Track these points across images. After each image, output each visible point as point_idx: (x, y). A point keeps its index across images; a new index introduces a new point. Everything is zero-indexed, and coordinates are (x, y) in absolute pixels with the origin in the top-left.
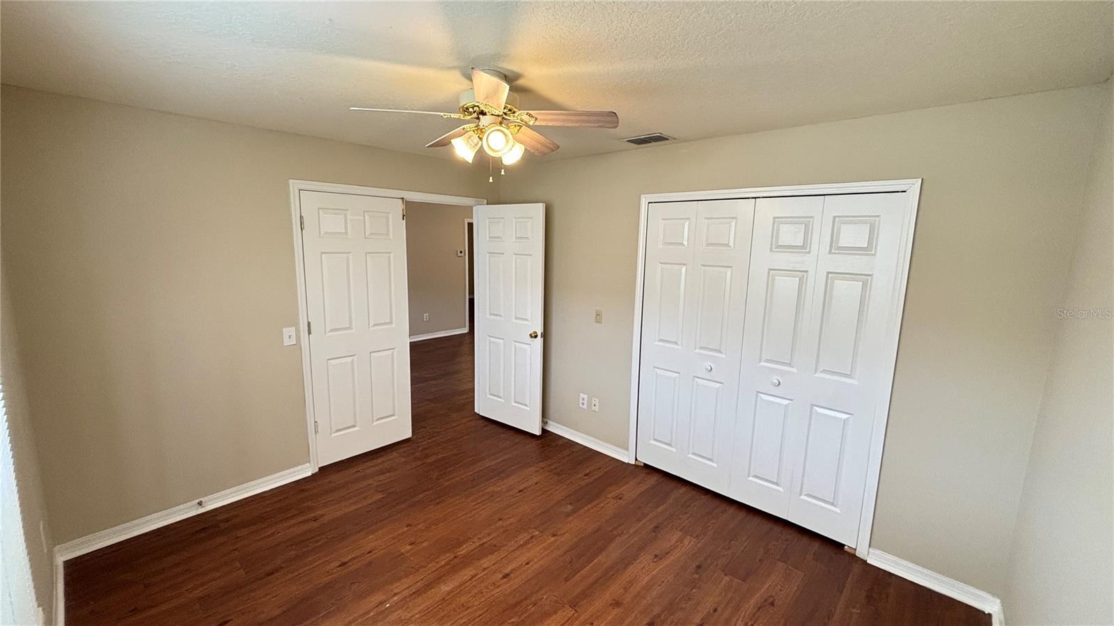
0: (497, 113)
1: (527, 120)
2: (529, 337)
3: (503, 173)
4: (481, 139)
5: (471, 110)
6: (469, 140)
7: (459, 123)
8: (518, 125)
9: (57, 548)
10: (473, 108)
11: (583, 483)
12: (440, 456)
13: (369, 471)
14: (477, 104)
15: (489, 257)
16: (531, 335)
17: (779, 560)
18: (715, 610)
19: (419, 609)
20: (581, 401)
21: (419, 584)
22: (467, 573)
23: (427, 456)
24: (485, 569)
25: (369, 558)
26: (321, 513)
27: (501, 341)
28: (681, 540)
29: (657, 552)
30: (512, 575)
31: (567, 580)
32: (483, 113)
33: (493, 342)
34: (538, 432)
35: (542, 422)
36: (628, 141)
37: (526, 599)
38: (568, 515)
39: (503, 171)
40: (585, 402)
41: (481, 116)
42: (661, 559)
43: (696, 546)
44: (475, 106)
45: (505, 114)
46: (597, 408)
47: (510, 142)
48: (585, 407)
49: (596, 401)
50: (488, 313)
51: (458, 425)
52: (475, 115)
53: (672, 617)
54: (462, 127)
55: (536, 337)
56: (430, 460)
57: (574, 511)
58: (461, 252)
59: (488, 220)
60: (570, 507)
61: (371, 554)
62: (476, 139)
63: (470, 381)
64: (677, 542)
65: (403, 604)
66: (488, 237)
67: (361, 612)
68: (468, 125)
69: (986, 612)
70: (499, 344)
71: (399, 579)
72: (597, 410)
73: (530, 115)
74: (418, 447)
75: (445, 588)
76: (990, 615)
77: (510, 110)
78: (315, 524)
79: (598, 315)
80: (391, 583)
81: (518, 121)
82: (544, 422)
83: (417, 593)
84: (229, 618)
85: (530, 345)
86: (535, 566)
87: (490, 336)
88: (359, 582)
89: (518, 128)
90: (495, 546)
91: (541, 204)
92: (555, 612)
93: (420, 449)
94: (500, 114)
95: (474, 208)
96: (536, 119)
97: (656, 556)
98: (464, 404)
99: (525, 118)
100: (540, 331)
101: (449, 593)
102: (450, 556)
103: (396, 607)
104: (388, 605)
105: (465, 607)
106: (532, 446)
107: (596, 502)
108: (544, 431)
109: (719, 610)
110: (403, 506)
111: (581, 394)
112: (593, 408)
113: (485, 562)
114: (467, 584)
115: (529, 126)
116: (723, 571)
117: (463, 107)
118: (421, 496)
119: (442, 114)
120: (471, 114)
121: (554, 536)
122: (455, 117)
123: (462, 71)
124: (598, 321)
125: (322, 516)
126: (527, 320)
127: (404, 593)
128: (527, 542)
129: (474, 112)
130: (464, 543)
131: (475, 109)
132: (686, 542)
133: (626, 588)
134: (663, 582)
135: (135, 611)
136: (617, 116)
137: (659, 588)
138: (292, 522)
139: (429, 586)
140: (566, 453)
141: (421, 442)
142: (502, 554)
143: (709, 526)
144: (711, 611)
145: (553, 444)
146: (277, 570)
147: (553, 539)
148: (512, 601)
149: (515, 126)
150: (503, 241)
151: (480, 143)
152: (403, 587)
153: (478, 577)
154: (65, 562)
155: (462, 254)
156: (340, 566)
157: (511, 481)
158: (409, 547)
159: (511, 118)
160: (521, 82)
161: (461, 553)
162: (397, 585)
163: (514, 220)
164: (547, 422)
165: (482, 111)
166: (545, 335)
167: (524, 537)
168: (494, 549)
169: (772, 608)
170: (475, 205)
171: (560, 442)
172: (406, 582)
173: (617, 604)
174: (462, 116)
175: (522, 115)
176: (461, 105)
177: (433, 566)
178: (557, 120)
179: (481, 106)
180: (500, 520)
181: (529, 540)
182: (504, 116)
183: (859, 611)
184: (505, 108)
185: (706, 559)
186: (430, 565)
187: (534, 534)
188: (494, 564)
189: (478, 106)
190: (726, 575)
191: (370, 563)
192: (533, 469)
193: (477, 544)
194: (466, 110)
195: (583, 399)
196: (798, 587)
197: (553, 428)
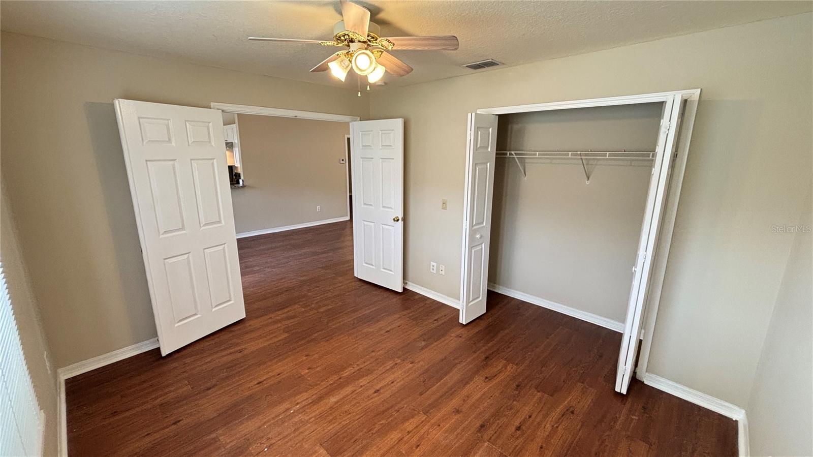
0: (363, 39)
1: (386, 46)
2: (393, 221)
3: (368, 89)
4: (351, 62)
5: (342, 38)
6: (342, 63)
7: (334, 50)
8: (380, 51)
9: (59, 371)
10: (344, 36)
11: (433, 326)
12: (330, 307)
13: (278, 318)
14: (347, 33)
15: (363, 161)
16: (394, 219)
17: (578, 381)
18: (530, 417)
19: (314, 414)
20: (432, 267)
21: (314, 396)
22: (348, 389)
23: (320, 307)
24: (361, 386)
25: (279, 378)
26: (243, 347)
27: (372, 224)
28: (505, 367)
29: (488, 375)
30: (382, 391)
31: (421, 394)
32: (352, 41)
33: (367, 225)
34: (400, 290)
35: (403, 283)
36: (467, 66)
37: (392, 407)
38: (422, 349)
39: (368, 87)
40: (435, 268)
41: (351, 44)
42: (490, 380)
43: (516, 371)
44: (346, 35)
45: (370, 41)
46: (443, 273)
47: (373, 63)
48: (435, 271)
49: (443, 267)
50: (362, 203)
51: (342, 285)
52: (346, 43)
53: (498, 421)
54: (337, 53)
55: (398, 220)
56: (322, 310)
57: (426, 346)
58: (343, 160)
59: (361, 133)
60: (423, 343)
61: (279, 376)
62: (347, 62)
63: (351, 255)
64: (502, 368)
65: (303, 410)
66: (361, 146)
67: (273, 416)
68: (341, 52)
69: (734, 419)
70: (371, 226)
71: (301, 393)
72: (443, 274)
73: (389, 41)
74: (314, 301)
75: (333, 400)
76: (736, 421)
77: (373, 38)
78: (240, 355)
79: (444, 203)
80: (295, 396)
81: (380, 46)
82: (405, 283)
83: (314, 403)
84: (181, 418)
85: (394, 226)
86: (398, 385)
87: (365, 221)
88: (271, 395)
89: (380, 53)
90: (369, 370)
91: (401, 119)
92: (413, 417)
93: (315, 302)
94: (365, 40)
95: (350, 124)
96: (394, 44)
97: (486, 378)
98: (347, 271)
99: (385, 43)
100: (400, 216)
101: (336, 403)
102: (336, 377)
103: (297, 412)
104: (292, 411)
105: (347, 413)
106: (395, 300)
107: (443, 339)
108: (404, 289)
109: (533, 417)
110: (302, 342)
111: (431, 262)
112: (441, 272)
113: (363, 381)
114: (349, 397)
115: (388, 51)
116: (536, 388)
117: (336, 36)
118: (316, 335)
119: (320, 42)
120: (343, 41)
121: (412, 363)
122: (330, 44)
123: (334, 7)
124: (444, 208)
125: (245, 349)
126: (391, 208)
127: (304, 403)
128: (392, 368)
129: (345, 40)
130: (345, 368)
131: (345, 37)
132: (509, 368)
133: (464, 400)
134: (491, 396)
135: (115, 413)
136: (457, 39)
137: (488, 401)
138: (224, 353)
139: (320, 399)
140: (421, 304)
141: (315, 297)
142: (374, 376)
143: (526, 357)
144: (527, 418)
145: (412, 298)
146: (214, 386)
147: (411, 365)
148: (382, 409)
149: (378, 51)
150: (372, 149)
151: (351, 65)
152: (303, 398)
153: (356, 392)
154: (66, 380)
155: (344, 162)
156: (258, 384)
157: (382, 324)
158: (307, 371)
159: (375, 44)
160: (382, 16)
161: (345, 375)
162: (298, 397)
163: (380, 132)
164: (407, 283)
165: (352, 39)
166: (405, 219)
167: (390, 364)
168: (369, 372)
169: (572, 415)
170: (351, 122)
171: (417, 297)
172: (305, 395)
173: (458, 411)
174: (336, 43)
175: (383, 41)
176: (335, 34)
177: (324, 384)
178: (410, 45)
179: (350, 34)
180: (373, 352)
181: (394, 366)
182: (369, 43)
183: (637, 418)
184: (368, 36)
185: (523, 380)
186: (322, 384)
187: (397, 362)
188: (368, 383)
189: (348, 35)
190: (539, 392)
191: (279, 382)
192: (397, 316)
193: (356, 369)
194: (338, 39)
195: (433, 266)
196: (592, 400)
197: (411, 287)
